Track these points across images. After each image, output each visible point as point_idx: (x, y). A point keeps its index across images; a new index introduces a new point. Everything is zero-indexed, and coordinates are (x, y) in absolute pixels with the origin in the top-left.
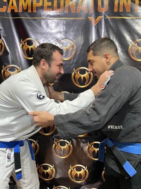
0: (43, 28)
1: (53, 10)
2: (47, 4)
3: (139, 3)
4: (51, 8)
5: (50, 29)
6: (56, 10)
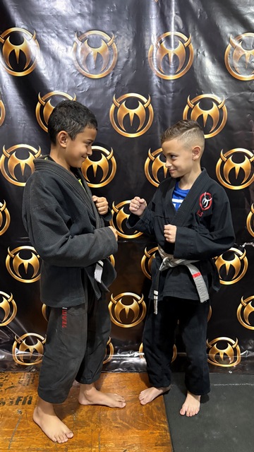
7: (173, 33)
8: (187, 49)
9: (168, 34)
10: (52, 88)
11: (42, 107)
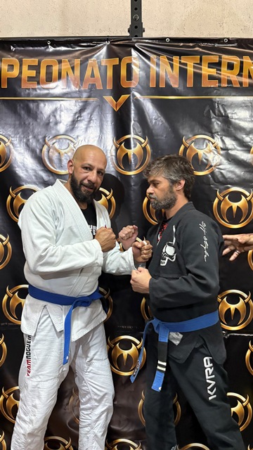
0: (20, 115)
1: (38, 83)
2: (27, 73)
3: (194, 72)
4: (36, 79)
5: (33, 118)
6: (44, 83)
7: (132, 136)
8: (144, 149)
9: (127, 136)
10: (24, 183)
11: (12, 199)
